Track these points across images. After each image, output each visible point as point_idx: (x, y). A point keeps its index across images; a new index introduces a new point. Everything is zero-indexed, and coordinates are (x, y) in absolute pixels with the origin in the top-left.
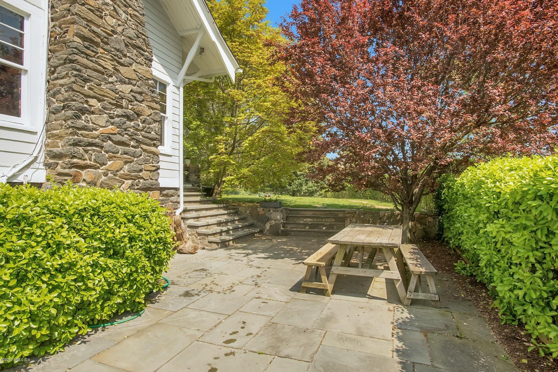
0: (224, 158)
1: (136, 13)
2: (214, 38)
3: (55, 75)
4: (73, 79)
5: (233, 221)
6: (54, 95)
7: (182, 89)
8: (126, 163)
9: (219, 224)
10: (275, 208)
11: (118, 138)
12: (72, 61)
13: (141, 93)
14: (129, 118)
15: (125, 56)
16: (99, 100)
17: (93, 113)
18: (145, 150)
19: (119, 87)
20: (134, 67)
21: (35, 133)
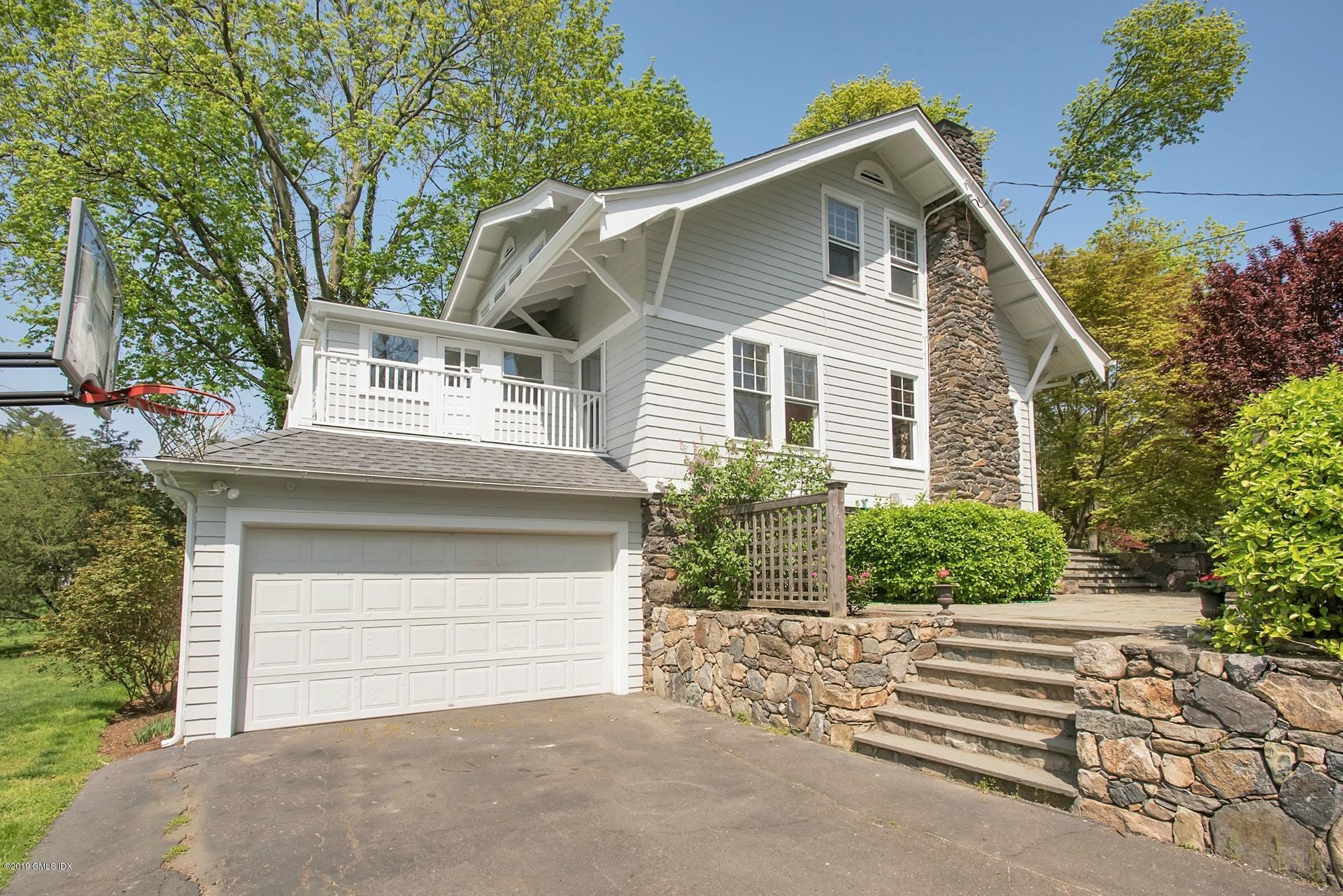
0: (1092, 484)
1: (994, 344)
2: (1073, 334)
3: (936, 421)
4: (955, 423)
5: (1112, 570)
6: (936, 439)
7: (1031, 404)
8: (993, 492)
9: (1091, 570)
10: (1184, 553)
11: (986, 469)
12: (953, 408)
13: (1001, 423)
14: (992, 448)
15: (987, 390)
16: (972, 437)
17: (969, 449)
18: (1007, 479)
19: (984, 421)
20: (994, 398)
21: (923, 472)
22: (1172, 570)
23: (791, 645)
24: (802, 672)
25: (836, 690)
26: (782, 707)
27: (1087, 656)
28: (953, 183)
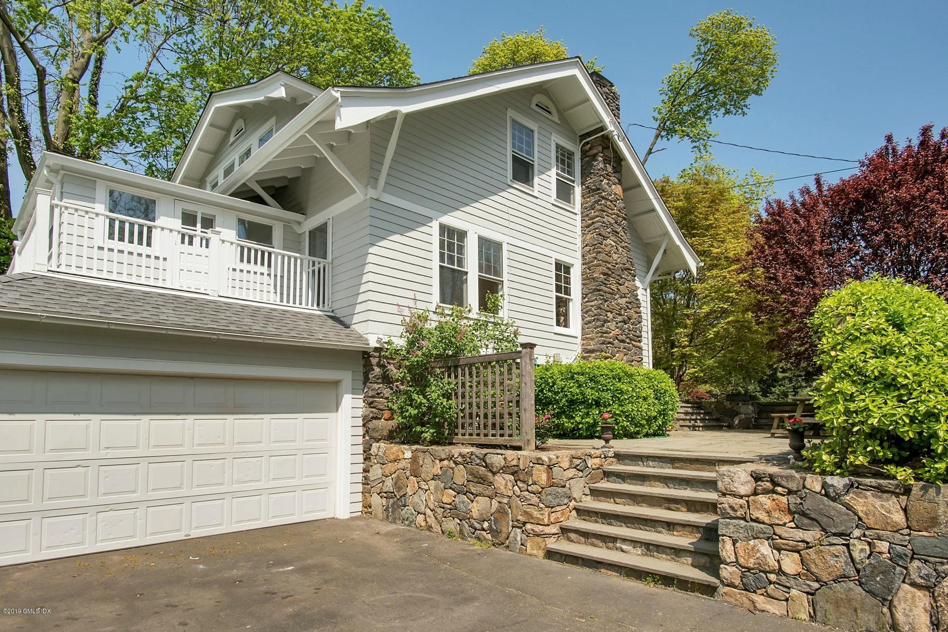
0: (687, 351)
1: (627, 245)
2: (678, 242)
3: (586, 299)
4: (600, 302)
5: (699, 414)
6: (586, 312)
7: (648, 290)
8: (625, 355)
9: (686, 413)
10: (745, 401)
11: (620, 337)
12: (599, 290)
13: (630, 303)
14: (625, 322)
15: (622, 278)
16: (612, 313)
17: (609, 322)
18: (634, 346)
19: (620, 301)
20: (626, 285)
21: (576, 337)
22: (737, 414)
23: (494, 474)
24: (503, 495)
25: (531, 510)
26: (486, 525)
27: (727, 479)
28: (602, 121)
